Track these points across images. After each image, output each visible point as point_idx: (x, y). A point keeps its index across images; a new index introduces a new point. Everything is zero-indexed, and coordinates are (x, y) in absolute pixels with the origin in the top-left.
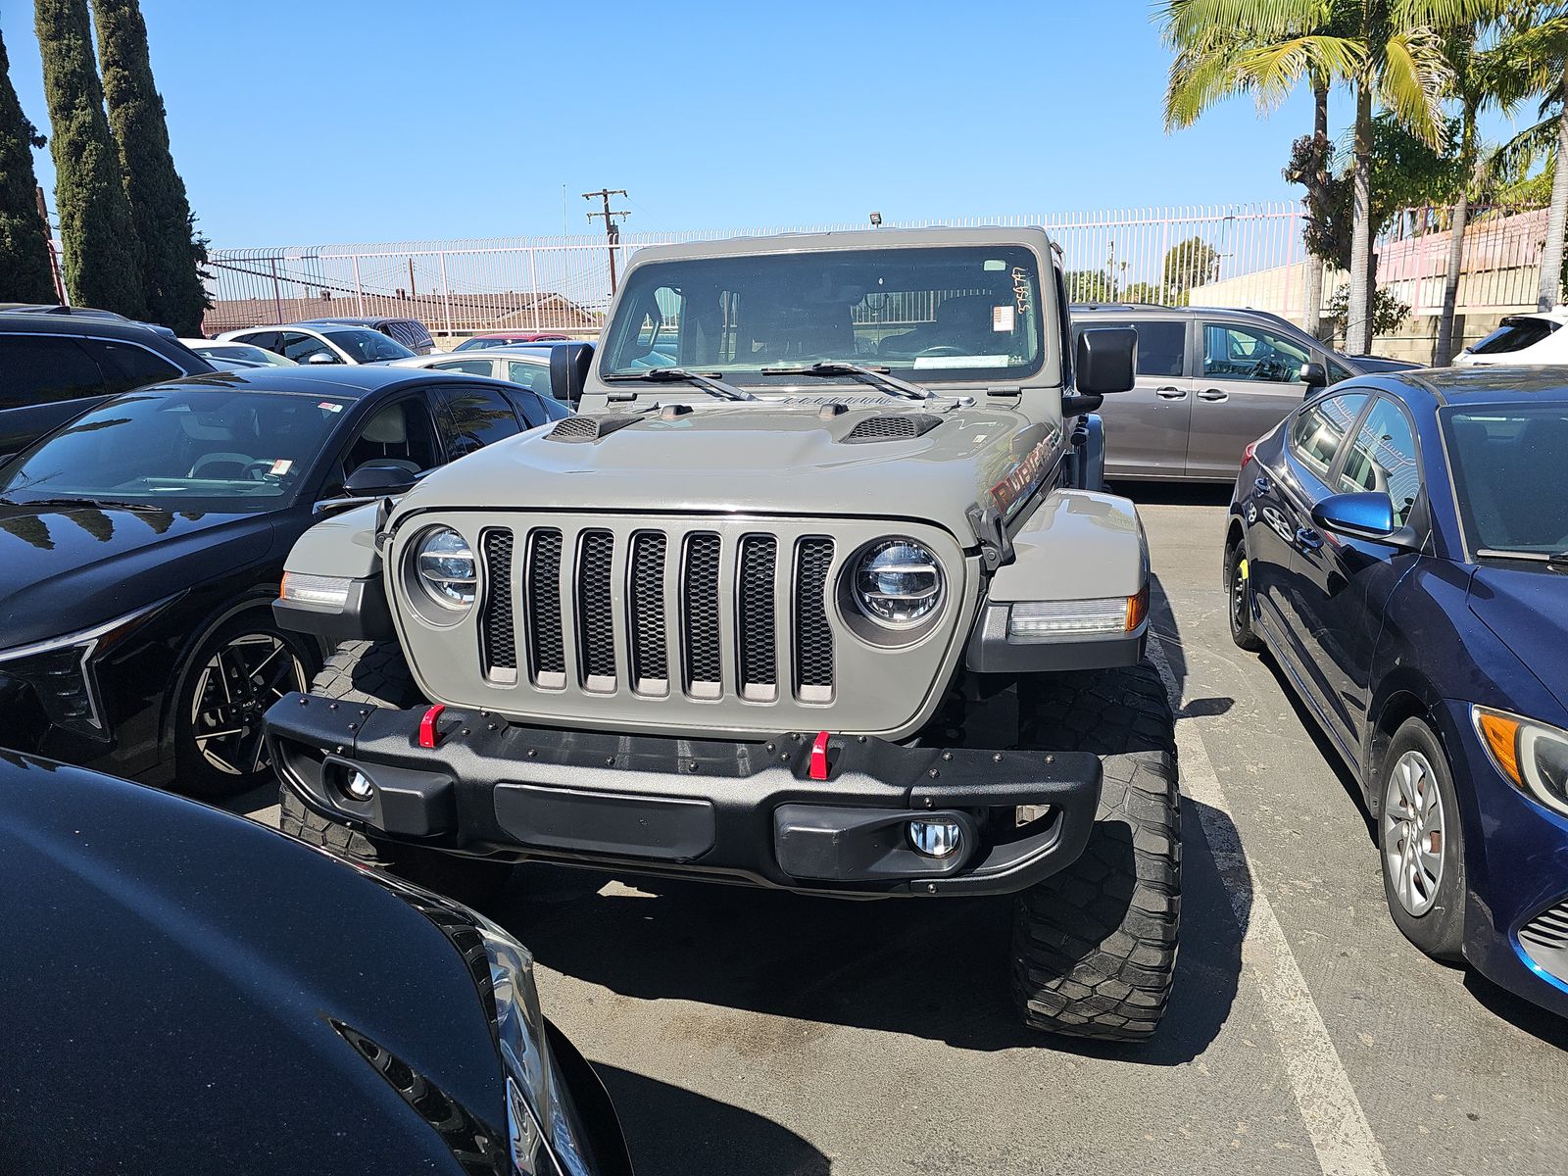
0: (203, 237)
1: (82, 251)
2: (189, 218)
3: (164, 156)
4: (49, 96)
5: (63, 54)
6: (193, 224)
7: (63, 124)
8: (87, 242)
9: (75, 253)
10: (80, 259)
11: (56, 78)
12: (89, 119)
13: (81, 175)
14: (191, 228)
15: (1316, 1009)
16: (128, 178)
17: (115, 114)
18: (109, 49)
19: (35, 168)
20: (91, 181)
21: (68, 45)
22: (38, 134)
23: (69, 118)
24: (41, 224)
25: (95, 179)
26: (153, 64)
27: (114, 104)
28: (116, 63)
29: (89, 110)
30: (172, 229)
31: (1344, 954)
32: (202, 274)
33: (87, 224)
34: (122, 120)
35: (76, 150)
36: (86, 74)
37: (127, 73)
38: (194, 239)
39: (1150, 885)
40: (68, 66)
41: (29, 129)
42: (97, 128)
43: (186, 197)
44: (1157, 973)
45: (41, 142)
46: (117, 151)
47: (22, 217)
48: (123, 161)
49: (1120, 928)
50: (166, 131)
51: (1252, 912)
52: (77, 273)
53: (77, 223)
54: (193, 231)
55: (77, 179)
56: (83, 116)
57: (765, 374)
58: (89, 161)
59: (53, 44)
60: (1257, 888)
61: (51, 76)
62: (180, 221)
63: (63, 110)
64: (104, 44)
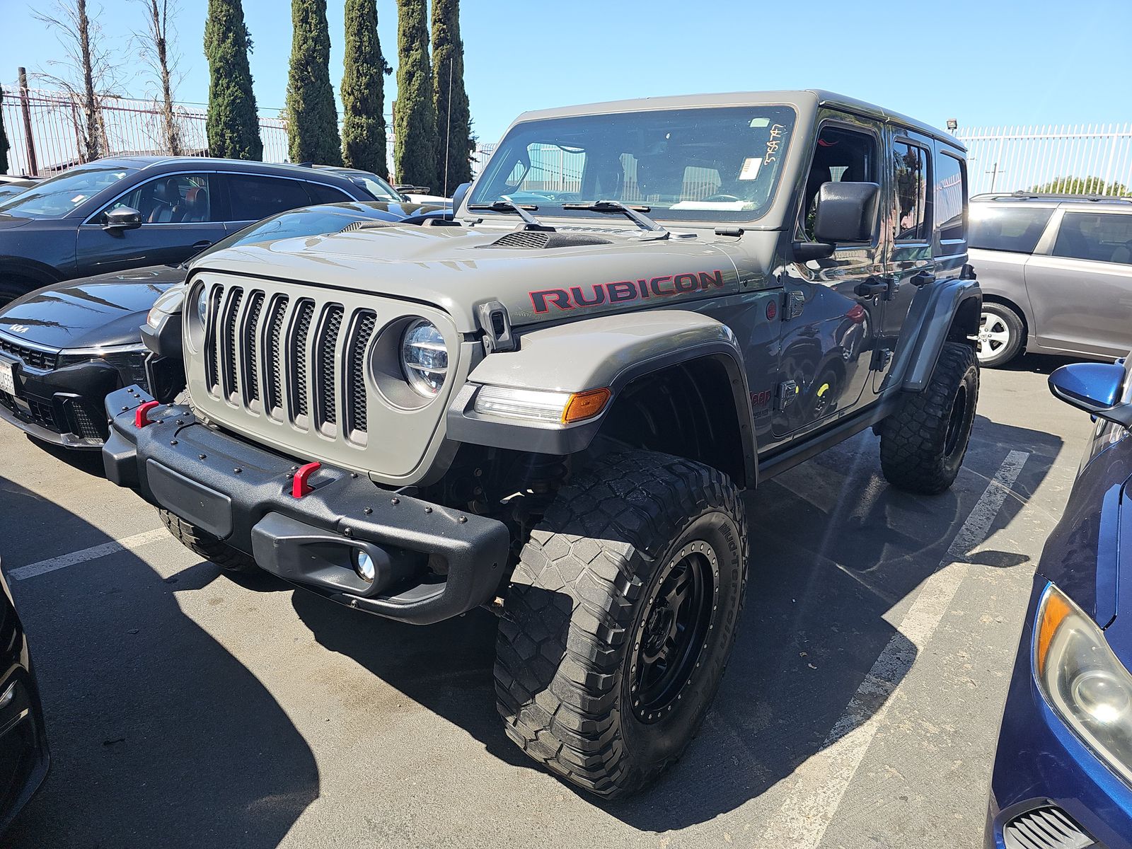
0: (476, 135)
1: (405, 141)
2: (469, 122)
3: (459, 81)
4: (399, 42)
5: (409, 15)
6: (472, 126)
7: (405, 59)
8: (409, 136)
9: (402, 142)
10: (403, 146)
11: (404, 31)
12: (419, 57)
13: (410, 93)
14: (469, 129)
15: (821, 834)
16: (438, 95)
17: (435, 54)
18: (437, 12)
19: (384, 88)
20: (415, 97)
21: (413, 9)
22: (388, 67)
23: (408, 56)
24: (382, 123)
25: (418, 95)
26: (462, 21)
27: (436, 47)
28: (440, 20)
29: (420, 51)
30: (457, 129)
31: (905, 798)
32: (472, 159)
33: (410, 125)
34: (439, 57)
35: (410, 75)
36: (421, 27)
37: (445, 27)
38: (470, 137)
39: (576, 658)
40: (411, 23)
41: (384, 63)
42: (422, 64)
43: (469, 108)
44: (579, 737)
45: (389, 71)
46: (432, 78)
47: (374, 119)
48: (436, 84)
49: (549, 687)
50: (463, 65)
51: (850, 734)
52: (401, 155)
53: (405, 123)
54: (471, 131)
55: (408, 95)
56: (416, 55)
57: (566, 208)
58: (416, 83)
59: (406, 8)
60: (878, 718)
61: (401, 29)
62: (463, 124)
63: (406, 51)
64: (435, 8)
